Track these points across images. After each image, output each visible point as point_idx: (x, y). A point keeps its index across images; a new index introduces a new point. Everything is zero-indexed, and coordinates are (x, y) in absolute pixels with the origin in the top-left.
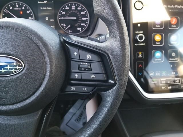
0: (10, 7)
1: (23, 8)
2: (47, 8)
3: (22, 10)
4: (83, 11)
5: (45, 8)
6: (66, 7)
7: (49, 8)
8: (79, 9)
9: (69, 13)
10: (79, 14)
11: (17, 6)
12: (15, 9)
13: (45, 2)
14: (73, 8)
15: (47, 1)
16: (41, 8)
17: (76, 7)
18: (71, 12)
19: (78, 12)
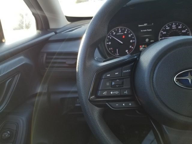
0: (113, 33)
1: (126, 32)
2: (147, 30)
3: (124, 34)
4: (185, 30)
5: (145, 30)
6: (166, 27)
7: (149, 30)
8: (179, 27)
9: (170, 32)
10: (180, 32)
11: (120, 31)
12: (118, 34)
13: (145, 25)
14: (174, 27)
15: (147, 24)
16: (142, 31)
17: (177, 26)
18: (172, 31)
19: (179, 31)
